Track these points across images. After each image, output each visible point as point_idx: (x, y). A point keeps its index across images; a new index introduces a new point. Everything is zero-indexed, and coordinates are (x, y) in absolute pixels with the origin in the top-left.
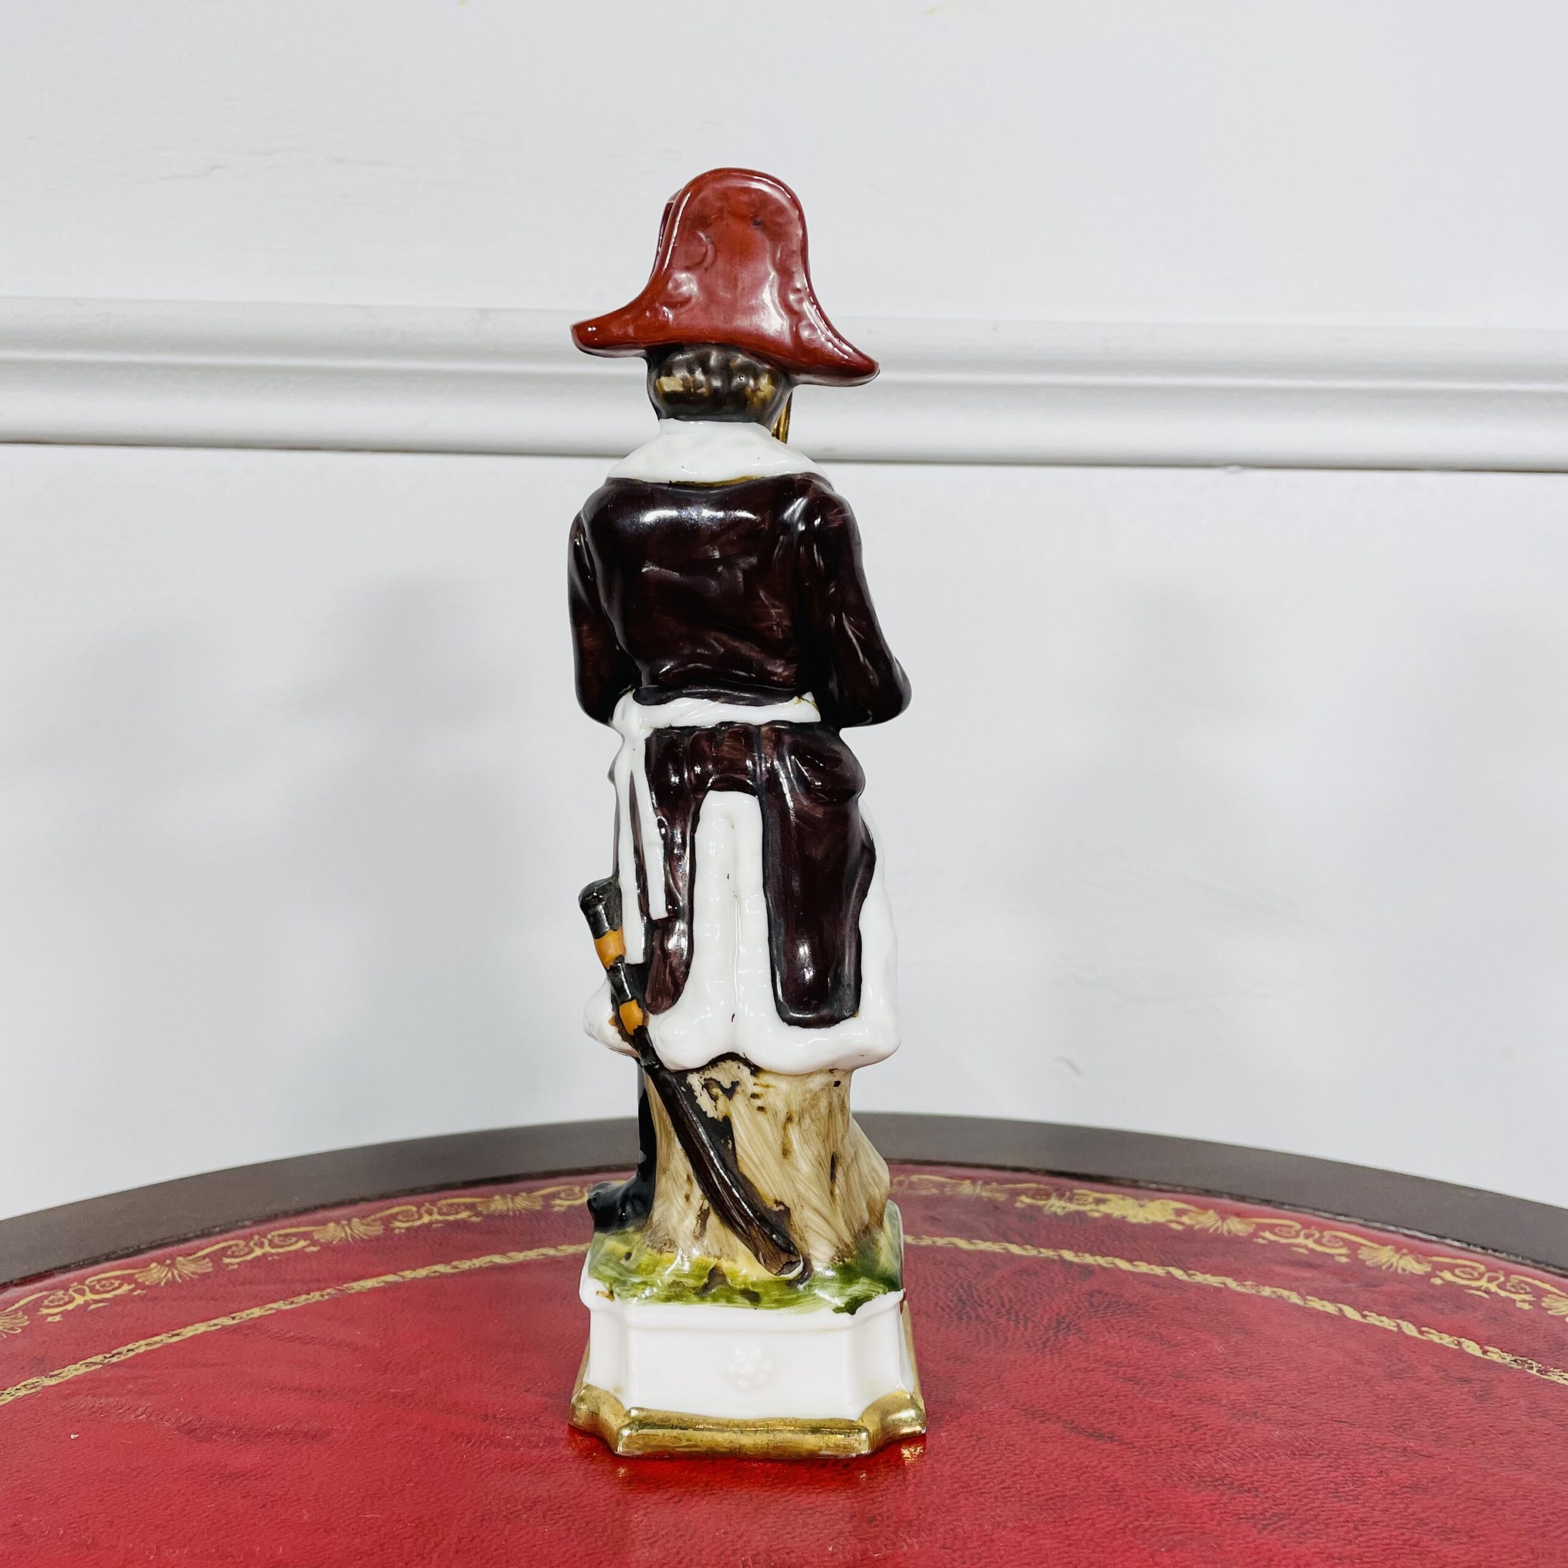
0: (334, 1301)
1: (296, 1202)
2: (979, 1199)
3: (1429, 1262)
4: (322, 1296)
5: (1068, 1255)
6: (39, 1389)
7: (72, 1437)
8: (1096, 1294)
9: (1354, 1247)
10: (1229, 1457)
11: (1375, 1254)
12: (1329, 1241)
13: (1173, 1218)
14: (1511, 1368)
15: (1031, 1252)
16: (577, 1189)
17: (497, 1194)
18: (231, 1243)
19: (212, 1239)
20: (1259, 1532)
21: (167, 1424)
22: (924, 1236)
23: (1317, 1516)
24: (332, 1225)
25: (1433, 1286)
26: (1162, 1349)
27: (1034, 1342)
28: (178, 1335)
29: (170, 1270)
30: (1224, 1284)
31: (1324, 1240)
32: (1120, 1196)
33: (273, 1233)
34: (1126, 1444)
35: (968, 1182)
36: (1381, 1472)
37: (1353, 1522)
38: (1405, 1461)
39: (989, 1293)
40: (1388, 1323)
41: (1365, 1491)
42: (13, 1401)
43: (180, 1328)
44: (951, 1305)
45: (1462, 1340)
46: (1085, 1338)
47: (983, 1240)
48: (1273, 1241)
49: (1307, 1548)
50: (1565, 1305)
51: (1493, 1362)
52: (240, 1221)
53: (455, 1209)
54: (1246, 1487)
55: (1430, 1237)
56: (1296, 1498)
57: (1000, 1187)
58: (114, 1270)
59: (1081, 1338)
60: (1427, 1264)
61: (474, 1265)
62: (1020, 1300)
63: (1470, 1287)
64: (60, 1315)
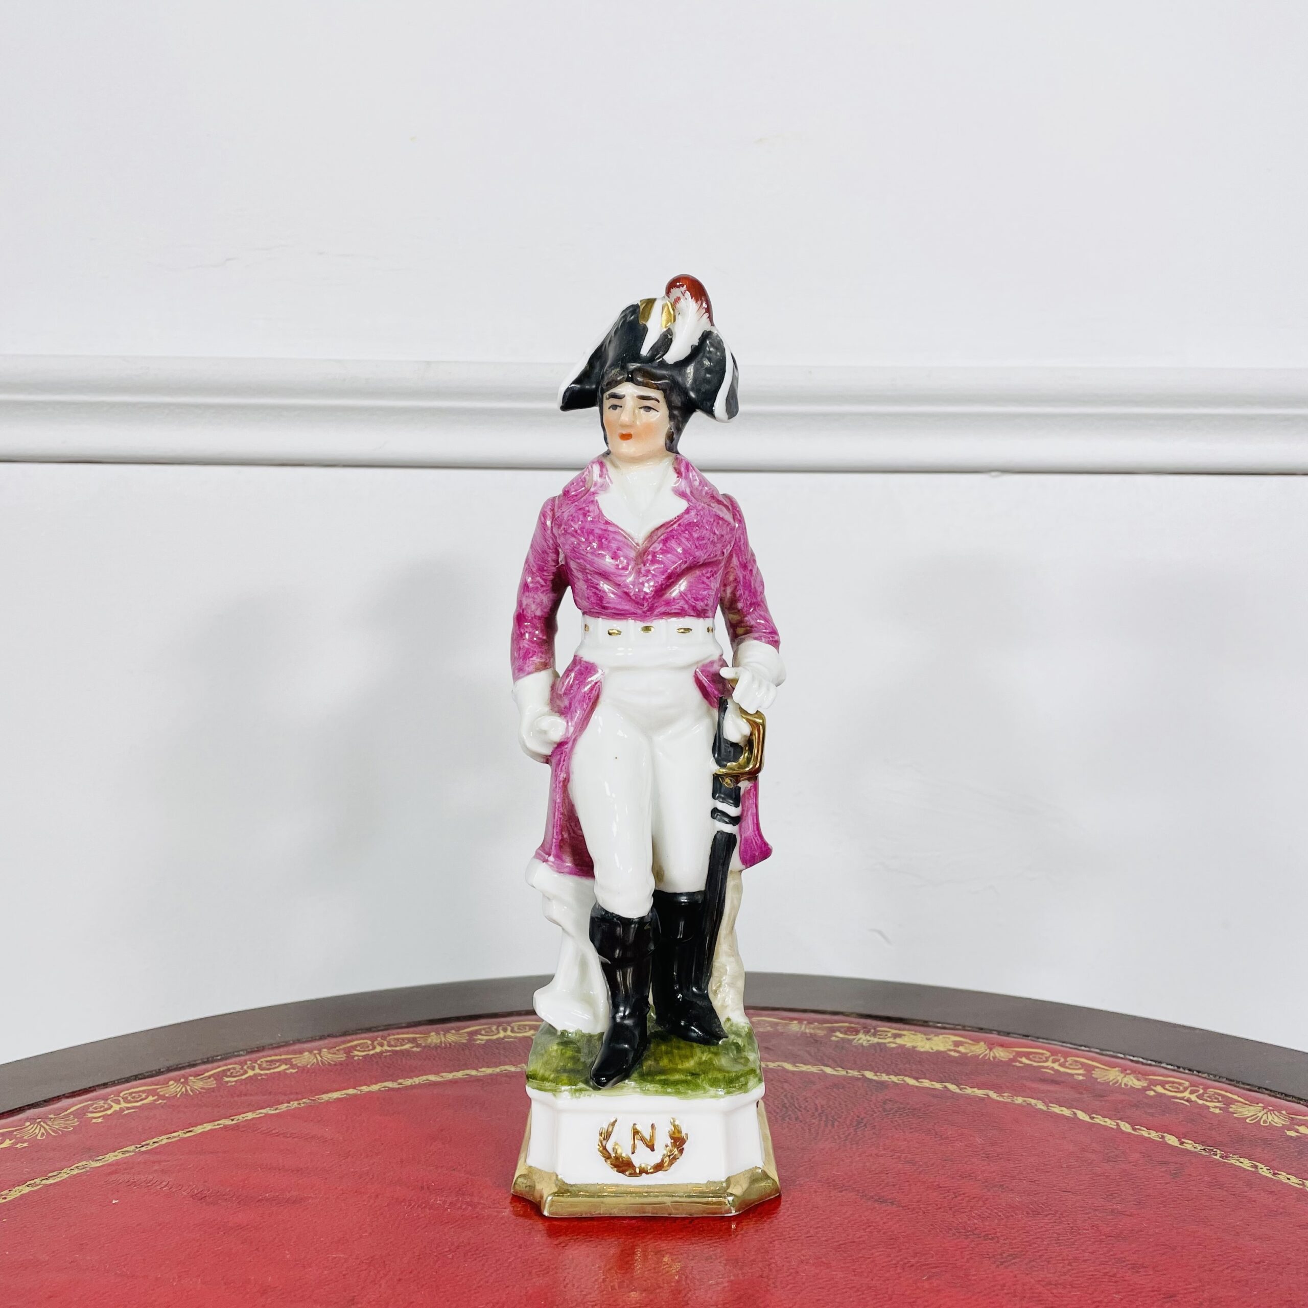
0: (309, 1107)
1: (278, 1038)
2: (804, 1034)
3: (1146, 1079)
4: (299, 1104)
5: (869, 1075)
6: (88, 1169)
7: (114, 1202)
8: (888, 1102)
9: (1089, 1069)
10: (979, 1215)
11: (1104, 1074)
12: (1071, 1064)
13: (952, 1048)
14: (1201, 1154)
15: (842, 1072)
17: (433, 1031)
18: (230, 1067)
19: (215, 1064)
20: (998, 1266)
21: (185, 1193)
23: (1040, 1256)
24: (307, 1053)
25: (1148, 1097)
26: (936, 1141)
28: (191, 1131)
29: (184, 1086)
30: (988, 1095)
31: (1067, 1064)
32: (913, 1032)
33: (262, 1060)
34: (903, 1207)
35: (795, 1022)
36: (1093, 1226)
38: (1112, 1219)
39: (807, 1101)
40: (1109, 1123)
41: (1079, 1239)
42: (70, 1177)
43: (192, 1127)
44: (778, 1111)
45: (1166, 1135)
46: (877, 1133)
47: (805, 1064)
48: (1028, 1064)
49: (1031, 1278)
50: (1248, 1110)
51: (1187, 1150)
52: (236, 1052)
53: (402, 1042)
54: (990, 1237)
55: (1149, 1062)
56: (1027, 1244)
57: (820, 1026)
58: (141, 1085)
59: (874, 1133)
60: (1144, 1081)
61: (414, 1082)
62: (829, 1106)
63: (1175, 1098)
64: (102, 1118)
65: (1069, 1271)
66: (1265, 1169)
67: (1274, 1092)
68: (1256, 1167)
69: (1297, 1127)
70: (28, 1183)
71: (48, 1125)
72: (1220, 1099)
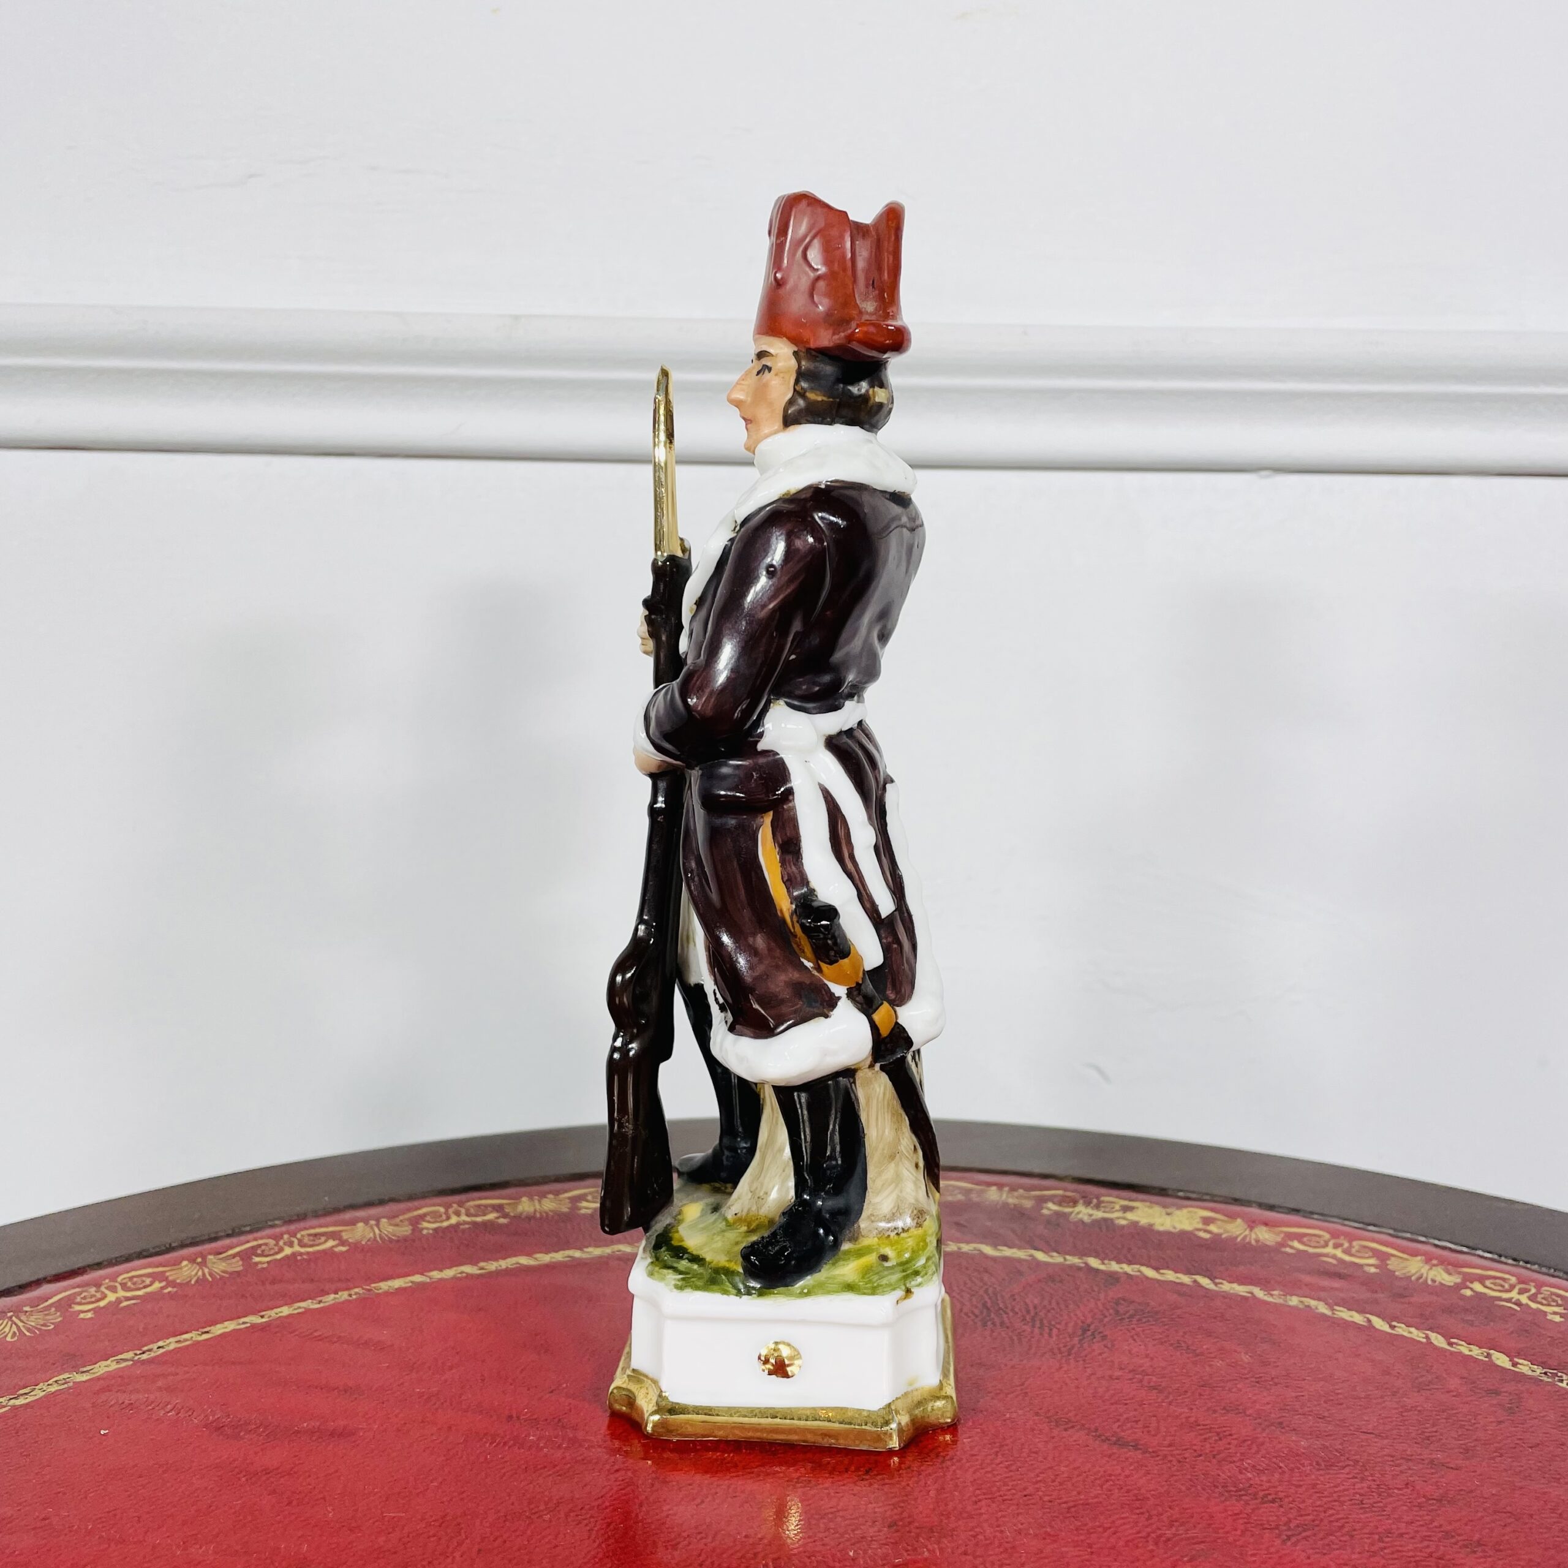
0: (362, 1301)
1: (328, 1202)
2: (1005, 1205)
3: (1459, 1273)
4: (350, 1295)
5: (1094, 1263)
6: (71, 1384)
7: (102, 1432)
8: (1122, 1302)
9: (1383, 1257)
10: (1253, 1466)
11: (1403, 1264)
12: (1358, 1251)
13: (1200, 1226)
14: (1541, 1381)
15: (1057, 1259)
17: (525, 1195)
18: (260, 1242)
19: (243, 1238)
20: (1284, 1542)
21: (196, 1421)
22: (949, 1242)
23: (1342, 1527)
24: (361, 1225)
25: (1463, 1297)
26: (1188, 1358)
27: (1059, 1349)
28: (207, 1332)
29: (201, 1268)
30: (1252, 1293)
31: (1354, 1251)
32: (1148, 1204)
33: (303, 1233)
34: (1150, 1453)
35: (994, 1188)
36: (1408, 1484)
37: (1378, 1534)
38: (1432, 1474)
39: (1014, 1300)
40: (1416, 1334)
41: (1391, 1503)
42: (45, 1396)
43: (210, 1326)
44: (977, 1312)
45: (1492, 1352)
46: (1109, 1346)
47: (1008, 1246)
48: (1301, 1251)
51: (1523, 1375)
52: (270, 1220)
53: (483, 1210)
54: (1270, 1498)
55: (1461, 1248)
56: (1321, 1509)
57: (1027, 1194)
58: (145, 1267)
59: (1105, 1346)
60: (1457, 1276)
61: (500, 1266)
62: (1045, 1307)
63: (1500, 1299)
64: (92, 1312)
71: (22, 1321)
72: (1560, 1302)
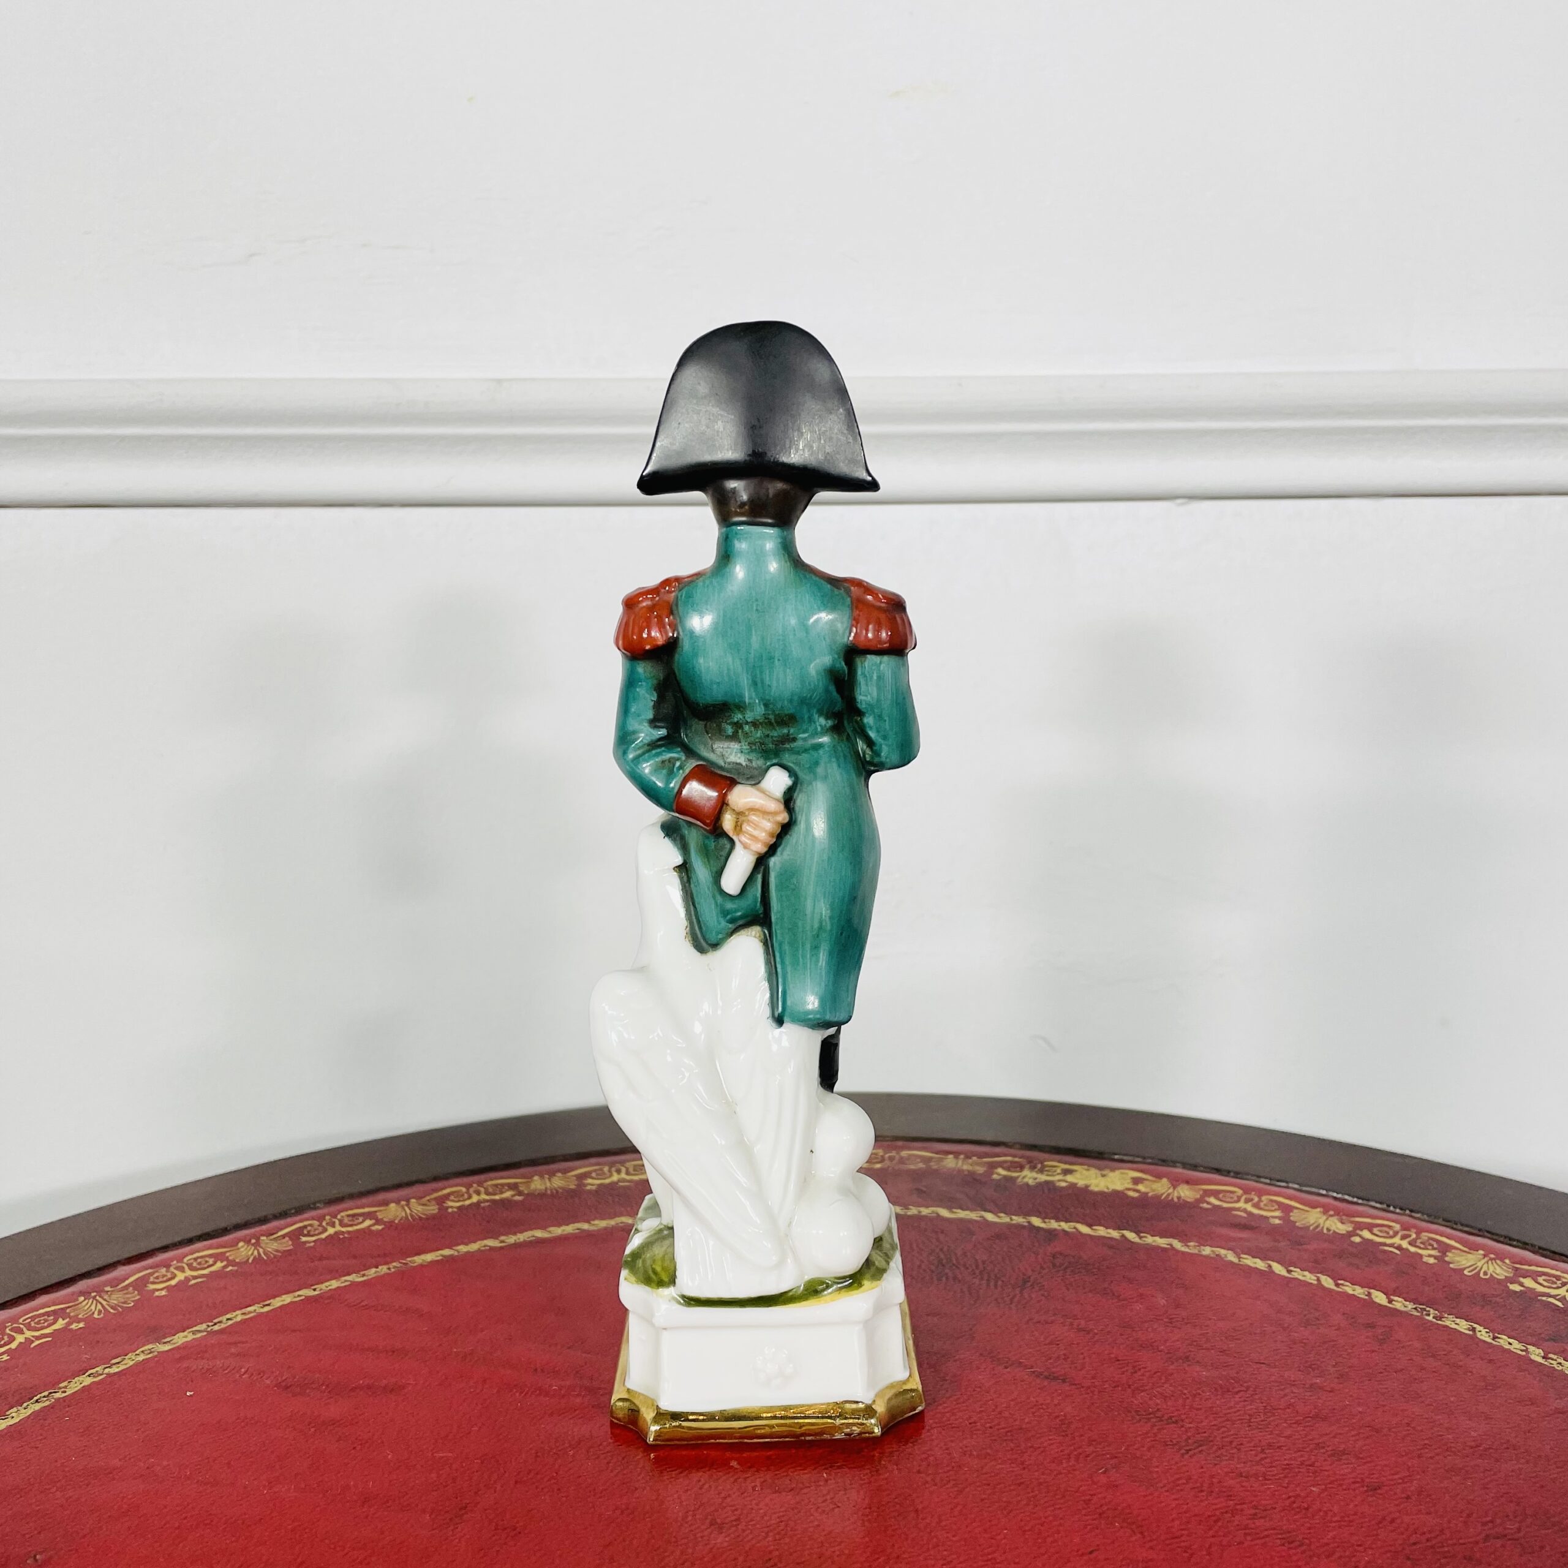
0: (401, 1274)
1: (361, 1185)
2: (960, 1171)
3: (1352, 1222)
4: (389, 1269)
5: (1036, 1221)
6: (156, 1353)
7: (188, 1394)
8: (1058, 1256)
9: (1287, 1209)
10: (1161, 1394)
11: (1304, 1216)
12: (1265, 1205)
13: (1131, 1186)
14: (1412, 1315)
15: (1004, 1219)
16: (606, 1169)
17: (536, 1174)
18: (306, 1223)
19: (289, 1220)
20: (1182, 1456)
21: (268, 1382)
22: (911, 1207)
23: (1231, 1442)
24: (393, 1205)
25: (1353, 1244)
26: (1113, 1303)
27: (1003, 1299)
28: (268, 1305)
29: (256, 1248)
30: (1171, 1245)
31: (1262, 1205)
32: (1086, 1167)
33: (342, 1214)
34: (1076, 1385)
35: (951, 1156)
36: (1289, 1405)
37: (1261, 1446)
38: (1311, 1396)
39: (966, 1256)
40: (1309, 1277)
41: (1274, 1420)
42: (135, 1365)
43: (270, 1299)
44: (933, 1268)
45: (1372, 1291)
46: (1046, 1295)
47: (963, 1209)
48: (1218, 1206)
49: (1221, 1469)
50: (1466, 1259)
51: (1396, 1310)
52: (312, 1203)
53: (500, 1188)
54: (1173, 1419)
55: (1355, 1200)
56: (1215, 1428)
57: (980, 1161)
58: (207, 1249)
59: (1043, 1295)
60: (1349, 1224)
61: (519, 1239)
62: (991, 1262)
63: (1385, 1245)
64: (165, 1290)
65: (1262, 1459)
66: (1484, 1331)
67: (1497, 1235)
68: (1474, 1330)
69: (1521, 1279)
70: (90, 1372)
71: (105, 1300)
72: (1435, 1246)
